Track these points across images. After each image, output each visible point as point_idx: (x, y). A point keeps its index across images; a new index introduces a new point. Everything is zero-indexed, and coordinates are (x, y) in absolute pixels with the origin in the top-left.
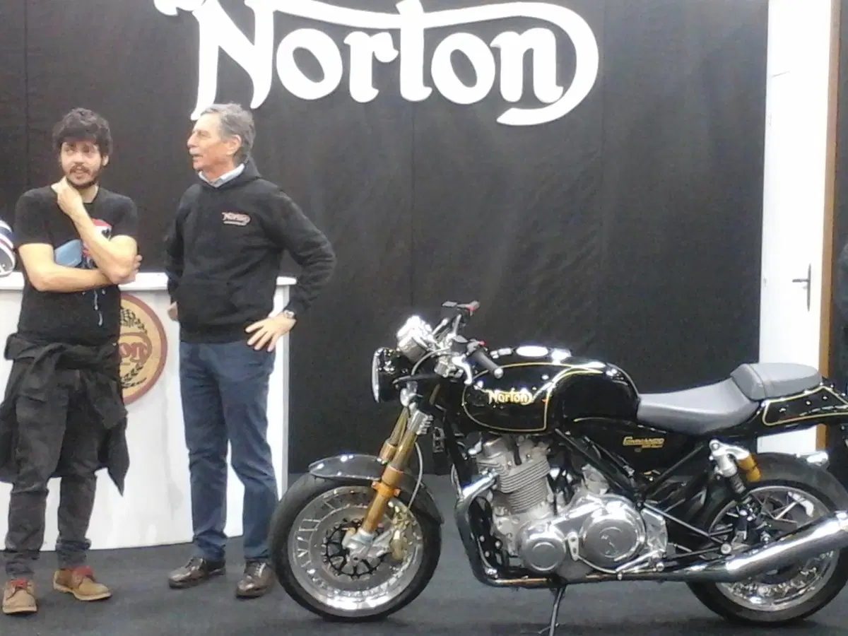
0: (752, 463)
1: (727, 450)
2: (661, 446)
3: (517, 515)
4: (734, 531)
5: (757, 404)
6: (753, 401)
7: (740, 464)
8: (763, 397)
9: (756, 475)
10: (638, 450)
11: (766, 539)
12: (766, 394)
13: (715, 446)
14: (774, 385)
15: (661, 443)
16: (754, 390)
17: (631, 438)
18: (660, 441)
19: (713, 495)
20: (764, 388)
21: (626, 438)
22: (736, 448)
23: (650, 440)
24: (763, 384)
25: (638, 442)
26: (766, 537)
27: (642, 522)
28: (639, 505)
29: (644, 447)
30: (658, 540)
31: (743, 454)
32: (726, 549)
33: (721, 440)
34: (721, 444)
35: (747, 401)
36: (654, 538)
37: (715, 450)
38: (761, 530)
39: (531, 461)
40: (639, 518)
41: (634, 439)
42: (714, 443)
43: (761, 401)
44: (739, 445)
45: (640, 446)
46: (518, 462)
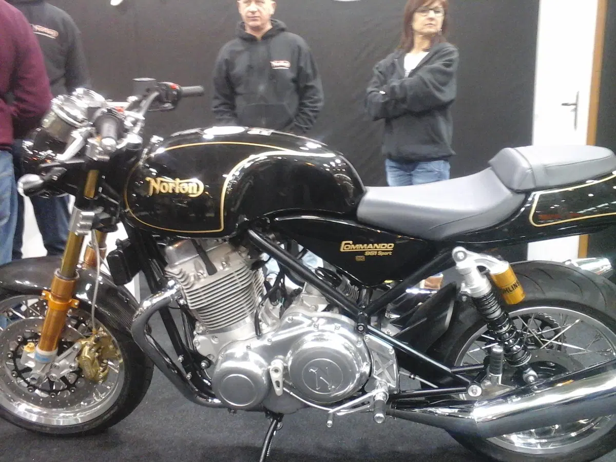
0: (512, 279)
1: (477, 261)
2: (390, 253)
3: (216, 335)
4: (485, 368)
5: (522, 197)
6: (518, 192)
7: (495, 280)
8: (532, 186)
9: (519, 294)
10: (359, 258)
11: (531, 379)
12: (535, 181)
13: (461, 255)
14: (547, 170)
15: (390, 249)
16: (517, 177)
17: (351, 242)
18: (389, 247)
19: (461, 316)
20: (533, 174)
21: (344, 243)
22: (489, 258)
23: (376, 245)
24: (531, 168)
25: (359, 247)
26: (531, 375)
27: (364, 350)
28: (361, 328)
29: (367, 254)
30: (386, 372)
31: (499, 267)
32: (475, 391)
33: (470, 248)
34: (468, 252)
35: (508, 193)
36: (380, 370)
37: (460, 260)
38: (525, 368)
39: (227, 269)
40: (361, 345)
41: (354, 244)
42: (459, 251)
43: (528, 193)
44: (494, 255)
45: (362, 253)
46: (212, 270)
